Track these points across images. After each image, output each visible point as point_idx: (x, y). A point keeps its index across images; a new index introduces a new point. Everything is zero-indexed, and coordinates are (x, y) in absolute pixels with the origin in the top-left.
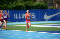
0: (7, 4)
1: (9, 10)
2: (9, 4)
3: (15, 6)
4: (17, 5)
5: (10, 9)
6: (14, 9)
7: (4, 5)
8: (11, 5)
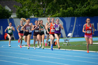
0: (74, 7)
1: (76, 18)
2: (77, 8)
3: (87, 10)
4: (90, 8)
5: (77, 16)
6: (84, 16)
7: (68, 9)
8: (80, 8)
